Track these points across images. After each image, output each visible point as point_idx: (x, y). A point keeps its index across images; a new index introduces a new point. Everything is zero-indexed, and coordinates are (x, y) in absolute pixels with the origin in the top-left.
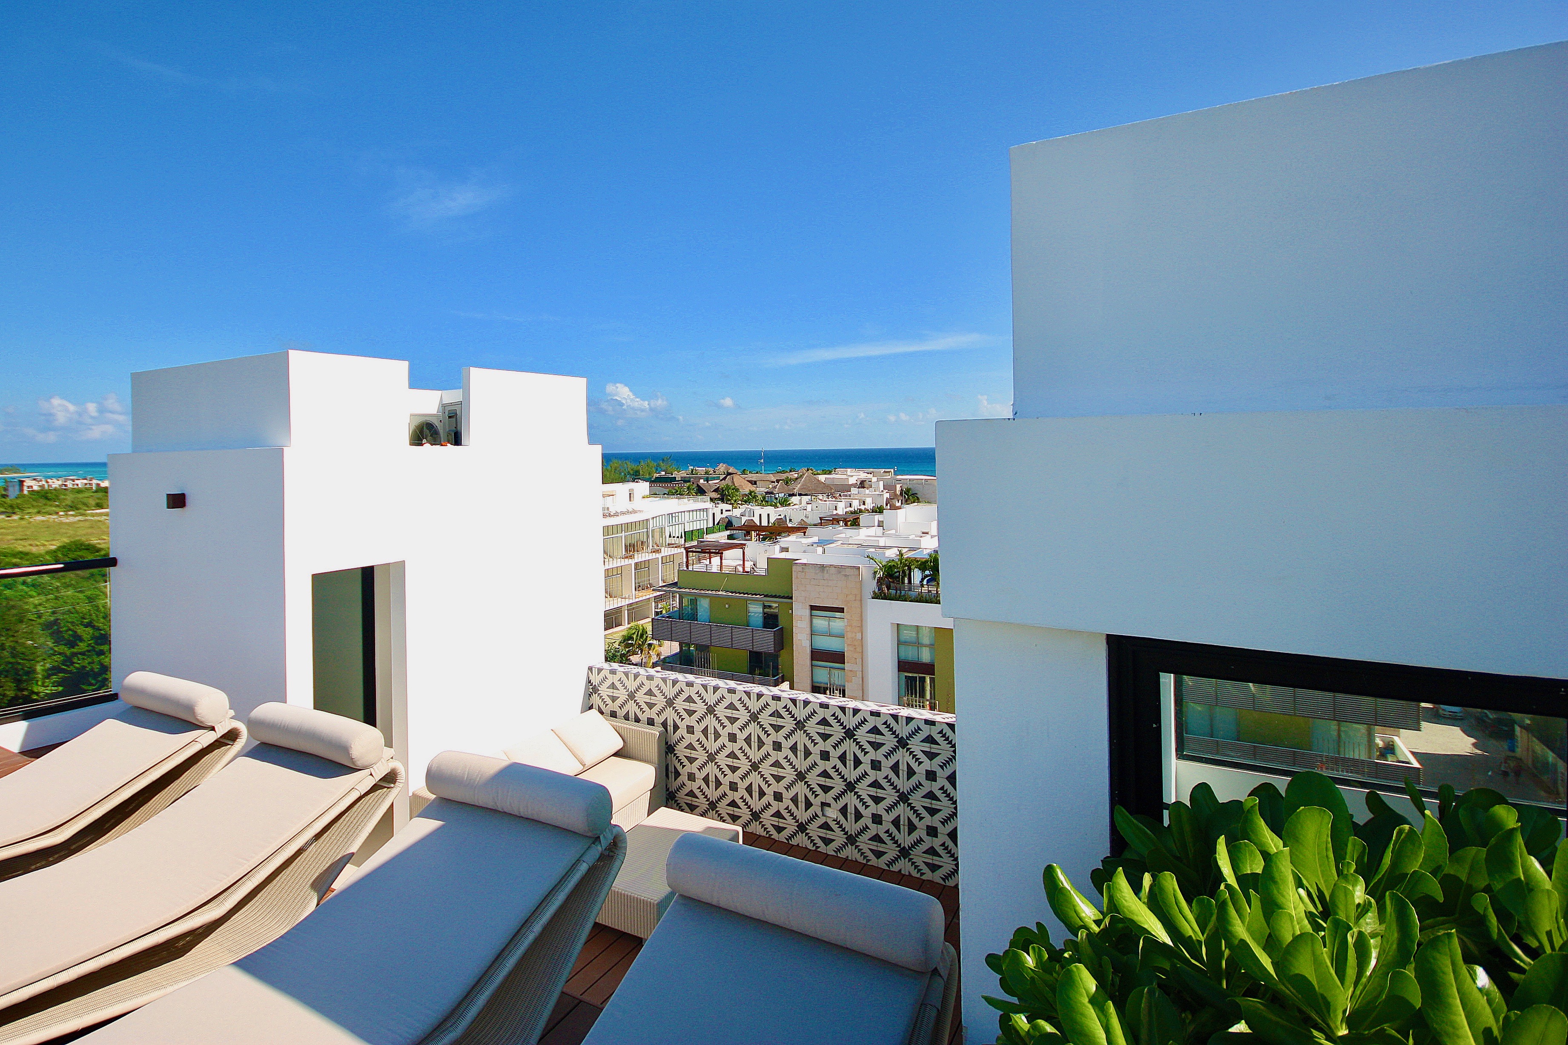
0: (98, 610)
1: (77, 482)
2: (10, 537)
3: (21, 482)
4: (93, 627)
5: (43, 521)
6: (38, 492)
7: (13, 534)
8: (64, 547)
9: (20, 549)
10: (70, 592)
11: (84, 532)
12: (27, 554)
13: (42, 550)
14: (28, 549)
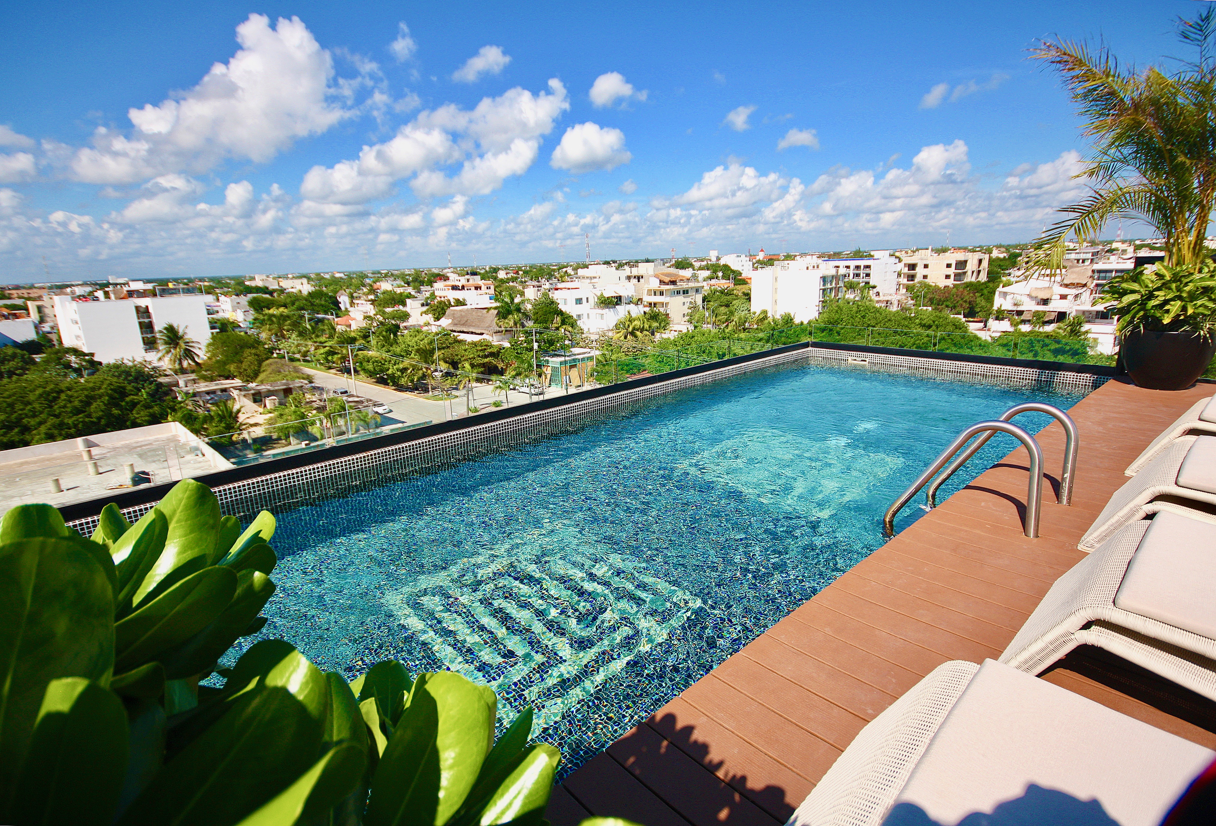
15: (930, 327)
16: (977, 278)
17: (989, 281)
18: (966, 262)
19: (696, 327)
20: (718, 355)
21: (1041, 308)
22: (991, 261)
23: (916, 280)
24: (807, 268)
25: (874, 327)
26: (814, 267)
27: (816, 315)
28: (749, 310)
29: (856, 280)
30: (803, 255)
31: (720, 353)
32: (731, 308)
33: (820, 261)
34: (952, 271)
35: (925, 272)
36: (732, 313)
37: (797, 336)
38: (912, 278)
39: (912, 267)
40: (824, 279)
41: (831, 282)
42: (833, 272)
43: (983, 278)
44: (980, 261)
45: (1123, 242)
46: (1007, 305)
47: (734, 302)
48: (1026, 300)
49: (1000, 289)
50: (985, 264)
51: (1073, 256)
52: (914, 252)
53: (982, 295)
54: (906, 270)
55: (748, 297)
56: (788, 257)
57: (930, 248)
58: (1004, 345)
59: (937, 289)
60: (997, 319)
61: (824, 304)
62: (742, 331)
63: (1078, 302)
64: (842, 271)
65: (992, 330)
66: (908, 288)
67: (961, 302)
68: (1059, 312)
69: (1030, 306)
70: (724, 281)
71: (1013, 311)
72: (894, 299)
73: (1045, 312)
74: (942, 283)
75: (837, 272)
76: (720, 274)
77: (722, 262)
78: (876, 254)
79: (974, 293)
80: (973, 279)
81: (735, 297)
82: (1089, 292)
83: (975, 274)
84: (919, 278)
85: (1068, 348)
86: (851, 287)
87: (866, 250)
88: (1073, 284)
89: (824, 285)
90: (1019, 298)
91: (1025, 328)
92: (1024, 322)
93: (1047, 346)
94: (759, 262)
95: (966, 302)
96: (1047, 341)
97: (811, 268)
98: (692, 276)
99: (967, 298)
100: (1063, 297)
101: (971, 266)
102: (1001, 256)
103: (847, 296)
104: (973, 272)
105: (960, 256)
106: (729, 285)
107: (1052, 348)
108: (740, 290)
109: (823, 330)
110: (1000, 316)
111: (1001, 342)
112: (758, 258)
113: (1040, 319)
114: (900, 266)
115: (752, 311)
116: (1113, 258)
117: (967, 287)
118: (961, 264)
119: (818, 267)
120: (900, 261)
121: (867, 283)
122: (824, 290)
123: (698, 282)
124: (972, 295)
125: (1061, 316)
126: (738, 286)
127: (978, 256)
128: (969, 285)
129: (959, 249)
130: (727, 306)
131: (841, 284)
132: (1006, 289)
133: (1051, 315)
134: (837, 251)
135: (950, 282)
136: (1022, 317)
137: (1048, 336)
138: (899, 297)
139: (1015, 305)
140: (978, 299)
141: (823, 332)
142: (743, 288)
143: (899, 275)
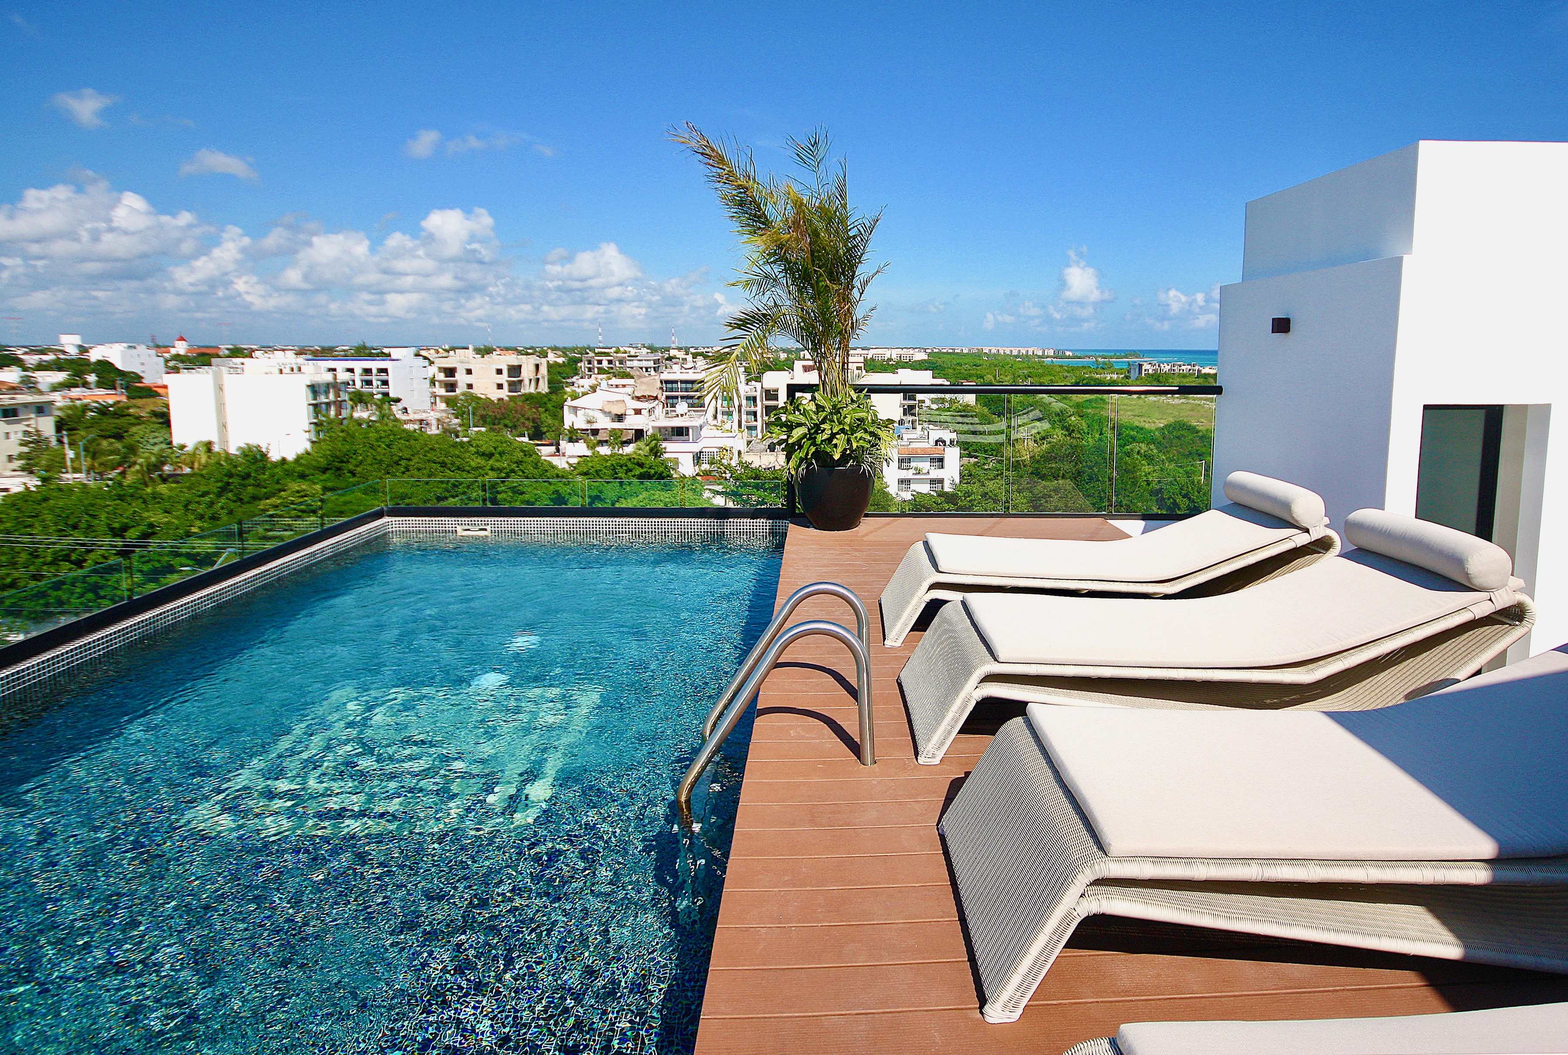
0: (1193, 482)
1: (1183, 367)
2: (1129, 413)
3: (1140, 366)
4: (1189, 499)
5: (1155, 402)
6: (1152, 375)
7: (1132, 410)
8: (1170, 426)
9: (1137, 424)
10: (1172, 466)
11: (1186, 414)
12: (1142, 429)
13: (1153, 427)
14: (1142, 425)
15: (491, 455)
16: (537, 388)
17: (551, 393)
18: (520, 366)
19: (44, 480)
20: (112, 529)
21: (617, 425)
22: (550, 367)
23: (458, 391)
24: (281, 372)
25: (409, 460)
26: (292, 370)
27: (308, 446)
28: (171, 443)
29: (366, 389)
30: (268, 349)
31: (116, 525)
32: (128, 440)
33: (301, 360)
34: (504, 378)
35: (469, 379)
36: (132, 449)
37: (278, 483)
38: (451, 387)
39: (450, 372)
40: (314, 389)
41: (327, 393)
42: (328, 377)
43: (544, 388)
44: (537, 366)
45: (679, 349)
46: (580, 423)
47: (134, 429)
48: (599, 416)
49: (569, 402)
50: (544, 370)
51: (636, 364)
52: (447, 351)
53: (546, 410)
54: (441, 376)
55: (164, 419)
56: (236, 352)
57: (471, 347)
58: (585, 474)
59: (488, 403)
60: (571, 440)
61: (319, 428)
62: (158, 480)
63: (653, 417)
64: (343, 376)
65: (567, 454)
66: (449, 401)
67: (522, 420)
68: (636, 430)
69: (604, 423)
70: (102, 392)
71: (587, 430)
72: (432, 417)
73: (621, 430)
74: (495, 395)
75: (335, 378)
76: (92, 378)
77: (95, 355)
78: (395, 353)
79: (537, 408)
80: (532, 390)
81: (133, 421)
82: (661, 406)
83: (533, 382)
84: (461, 389)
85: (652, 472)
86: (359, 399)
87: (375, 345)
88: (644, 396)
89: (315, 399)
90: (591, 413)
91: (605, 450)
92: (601, 443)
93: (631, 471)
94: (177, 357)
95: (528, 419)
96: (630, 465)
97: (287, 370)
98: (22, 382)
99: (529, 414)
100: (638, 412)
101: (527, 373)
102: (560, 360)
103: (356, 415)
104: (531, 380)
105: (513, 359)
106: (118, 398)
107: (637, 473)
108: (144, 408)
109: (324, 470)
110: (574, 436)
111: (581, 469)
112: (173, 351)
113: (618, 439)
114: (432, 370)
115: (175, 443)
116: (676, 368)
117: (527, 400)
118: (515, 370)
119: (300, 369)
120: (432, 363)
121: (386, 394)
122: (316, 406)
123: (41, 393)
124: (534, 410)
125: (639, 434)
126: (139, 400)
127: (533, 360)
128: (529, 397)
129: (507, 349)
130: (119, 437)
131: (344, 396)
132: (575, 403)
133: (628, 433)
134: (327, 344)
135: (504, 394)
136: (599, 438)
137: (630, 459)
138: (438, 415)
139: (589, 422)
140: (542, 416)
141: (324, 472)
142: (149, 405)
143: (433, 382)
